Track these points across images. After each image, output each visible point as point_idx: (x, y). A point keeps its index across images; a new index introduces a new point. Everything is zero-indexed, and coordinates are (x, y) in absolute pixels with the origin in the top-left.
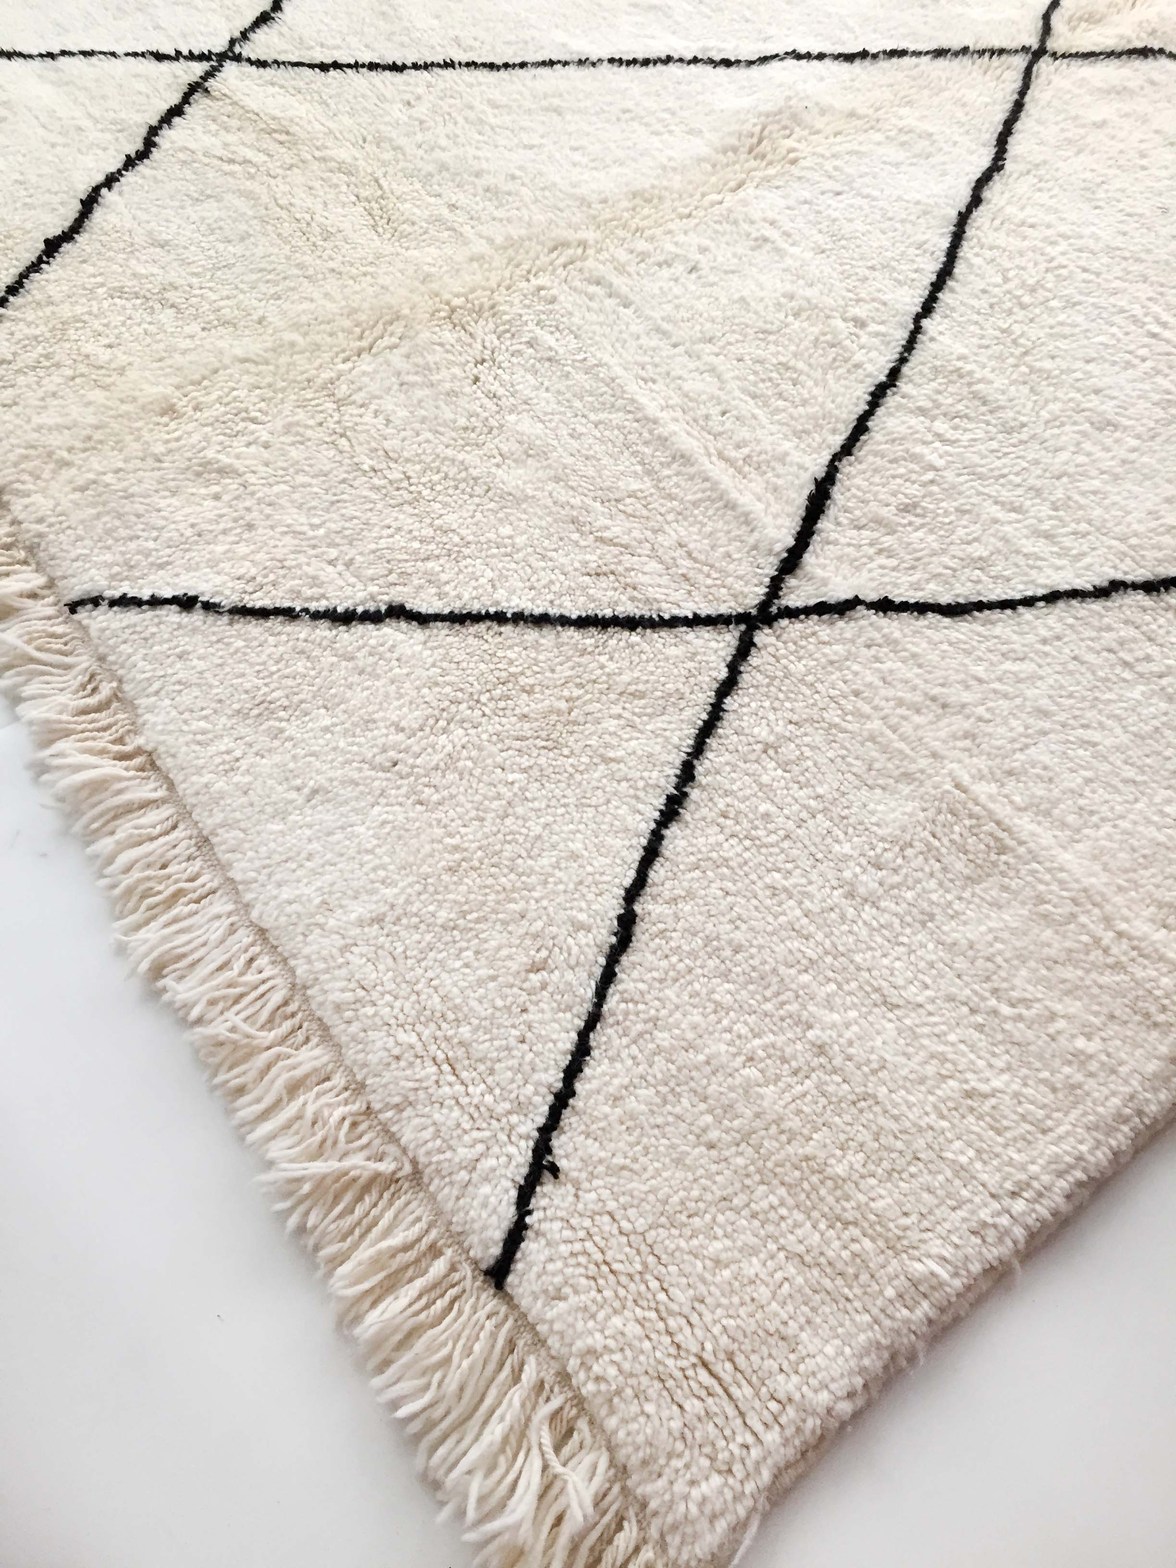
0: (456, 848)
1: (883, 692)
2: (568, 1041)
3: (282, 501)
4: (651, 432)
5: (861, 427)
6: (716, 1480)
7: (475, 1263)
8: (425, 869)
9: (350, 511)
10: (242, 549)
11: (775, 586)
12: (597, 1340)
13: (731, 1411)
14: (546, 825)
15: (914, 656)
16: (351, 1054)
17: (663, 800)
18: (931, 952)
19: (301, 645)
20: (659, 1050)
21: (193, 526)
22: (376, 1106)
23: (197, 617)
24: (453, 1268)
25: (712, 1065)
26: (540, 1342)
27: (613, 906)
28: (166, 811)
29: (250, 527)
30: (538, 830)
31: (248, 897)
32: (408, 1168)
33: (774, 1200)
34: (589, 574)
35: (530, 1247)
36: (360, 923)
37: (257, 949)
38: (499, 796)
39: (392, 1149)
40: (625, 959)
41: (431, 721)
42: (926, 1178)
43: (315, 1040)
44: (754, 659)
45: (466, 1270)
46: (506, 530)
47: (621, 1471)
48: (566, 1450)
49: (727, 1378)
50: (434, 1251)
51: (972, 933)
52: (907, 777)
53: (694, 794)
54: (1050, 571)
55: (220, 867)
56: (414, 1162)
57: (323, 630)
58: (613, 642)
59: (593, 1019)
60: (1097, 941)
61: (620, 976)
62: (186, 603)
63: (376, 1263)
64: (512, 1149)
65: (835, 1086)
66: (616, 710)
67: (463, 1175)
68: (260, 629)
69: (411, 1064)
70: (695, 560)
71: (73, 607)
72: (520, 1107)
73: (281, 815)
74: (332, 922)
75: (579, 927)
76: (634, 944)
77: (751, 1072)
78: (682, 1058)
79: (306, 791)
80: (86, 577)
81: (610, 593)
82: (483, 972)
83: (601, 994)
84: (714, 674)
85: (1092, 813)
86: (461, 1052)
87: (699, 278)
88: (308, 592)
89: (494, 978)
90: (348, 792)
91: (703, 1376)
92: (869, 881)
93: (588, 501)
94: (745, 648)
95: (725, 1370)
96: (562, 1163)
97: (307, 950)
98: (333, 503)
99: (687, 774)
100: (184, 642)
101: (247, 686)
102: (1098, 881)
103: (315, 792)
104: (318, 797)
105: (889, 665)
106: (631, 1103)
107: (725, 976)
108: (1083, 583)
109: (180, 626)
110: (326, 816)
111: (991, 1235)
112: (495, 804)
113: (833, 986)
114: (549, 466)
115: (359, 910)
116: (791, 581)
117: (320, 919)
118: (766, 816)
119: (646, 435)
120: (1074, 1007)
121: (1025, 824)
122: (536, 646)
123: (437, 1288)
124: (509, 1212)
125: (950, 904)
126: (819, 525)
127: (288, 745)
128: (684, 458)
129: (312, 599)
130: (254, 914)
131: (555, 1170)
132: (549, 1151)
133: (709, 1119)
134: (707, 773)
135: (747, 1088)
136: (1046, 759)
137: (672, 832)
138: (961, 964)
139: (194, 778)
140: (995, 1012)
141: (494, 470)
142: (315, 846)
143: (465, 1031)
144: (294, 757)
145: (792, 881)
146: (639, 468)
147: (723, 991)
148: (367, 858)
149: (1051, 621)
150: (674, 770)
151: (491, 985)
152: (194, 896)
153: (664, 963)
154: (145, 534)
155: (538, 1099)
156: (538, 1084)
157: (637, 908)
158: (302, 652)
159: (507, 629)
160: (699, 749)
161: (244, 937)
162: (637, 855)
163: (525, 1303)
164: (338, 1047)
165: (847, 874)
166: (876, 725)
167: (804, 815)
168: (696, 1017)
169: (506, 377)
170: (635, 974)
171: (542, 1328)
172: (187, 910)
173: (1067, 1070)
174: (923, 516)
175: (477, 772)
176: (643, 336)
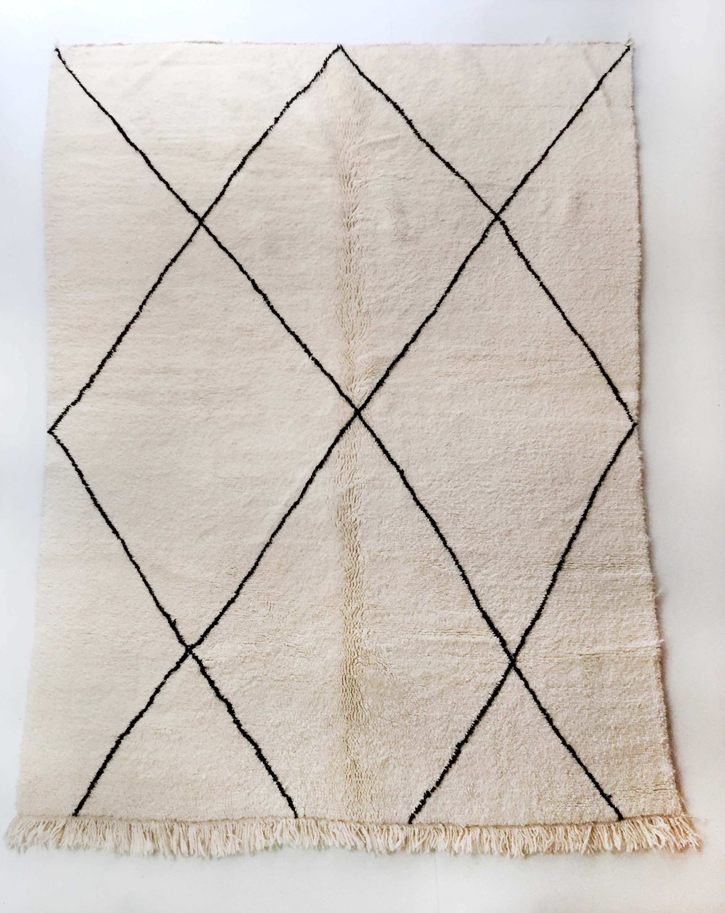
0: (532, 772)
1: (549, 651)
2: (586, 777)
3: (407, 752)
4: (442, 644)
5: (473, 592)
6: (673, 800)
7: (616, 821)
8: (533, 783)
9: (421, 737)
10: (418, 771)
11: (506, 651)
12: (642, 807)
13: (664, 791)
14: (537, 749)
15: (544, 636)
16: (564, 822)
17: (546, 720)
18: (609, 691)
19: (457, 774)
20: (598, 761)
21: (402, 779)
22: (578, 823)
23: (434, 795)
24: (615, 825)
25: (608, 752)
26: (635, 818)
27: (563, 748)
28: (484, 830)
29: (411, 765)
30: (537, 752)
31: (517, 824)
32: (593, 824)
33: (637, 759)
34: (475, 692)
35: (621, 809)
36: (538, 804)
37: (530, 829)
38: (524, 755)
39: (587, 825)
40: (577, 754)
41: (496, 758)
42: (648, 727)
43: (556, 828)
44: (523, 672)
45: (616, 823)
46: (450, 702)
47: (662, 816)
48: (654, 823)
49: (659, 788)
50: (610, 827)
51: (611, 680)
52: (572, 663)
53: (548, 712)
54: (541, 586)
55: (507, 826)
56: (593, 822)
57: (455, 767)
58: (499, 701)
59: (585, 769)
60: (627, 657)
61: (580, 757)
62: (428, 795)
63: (609, 842)
64: (601, 802)
65: (623, 731)
66: (517, 713)
67: (601, 814)
68: (446, 782)
69: (575, 812)
70: (488, 664)
71: (410, 822)
72: (594, 795)
73: (501, 806)
74: (534, 810)
75: (564, 759)
76: (575, 750)
77: (613, 745)
78: (602, 757)
79: (498, 797)
80: (404, 815)
81: (485, 691)
82: (563, 785)
83: (581, 764)
84: (521, 684)
85: (601, 633)
86: (577, 800)
87: (391, 587)
88: (441, 763)
89: (566, 784)
90: (503, 788)
91: (657, 792)
92: (589, 691)
93: (454, 676)
94: (519, 672)
95: (659, 787)
96: (609, 794)
97: (537, 819)
98: (415, 739)
99: (543, 710)
100: (440, 802)
101: (462, 794)
102: (617, 646)
103: (499, 795)
104: (502, 795)
105: (543, 644)
106: (606, 773)
107: (591, 736)
108: (549, 582)
109: (434, 800)
110: (507, 796)
111: (663, 724)
112: (526, 756)
113: (605, 716)
114: (435, 678)
115: (534, 803)
116: (508, 647)
117: (532, 812)
118: (563, 700)
119: (442, 646)
120: (636, 673)
121: (597, 649)
122: (489, 719)
123: (617, 830)
124: (612, 809)
125: (603, 679)
126: (496, 627)
127: (484, 794)
128: (456, 643)
129: (443, 764)
130: (522, 825)
131: (610, 796)
132: (606, 795)
133: (617, 760)
134: (545, 705)
135: (616, 749)
136: (585, 631)
137: (555, 723)
138: (615, 687)
139: (481, 820)
140: (628, 688)
141: (428, 692)
142: (514, 803)
143: (574, 796)
144: (488, 794)
145: (580, 707)
146: (450, 656)
147: (594, 738)
148: (523, 793)
149: (554, 598)
150: (540, 713)
151: (567, 785)
152: (510, 835)
153: (582, 746)
154: (397, 793)
155: (595, 791)
156: (592, 789)
157: (568, 744)
158: (459, 775)
159: (481, 723)
160: (538, 703)
161: (526, 830)
162: (555, 736)
163: (629, 816)
164: (561, 824)
165: (585, 694)
166: (556, 660)
167: (567, 692)
168: (597, 748)
169: (396, 666)
170: (581, 754)
171: (634, 816)
172: (513, 838)
173: (645, 685)
174: (508, 600)
175: (515, 755)
176: (405, 620)
